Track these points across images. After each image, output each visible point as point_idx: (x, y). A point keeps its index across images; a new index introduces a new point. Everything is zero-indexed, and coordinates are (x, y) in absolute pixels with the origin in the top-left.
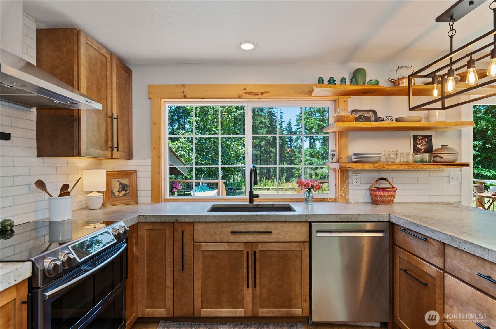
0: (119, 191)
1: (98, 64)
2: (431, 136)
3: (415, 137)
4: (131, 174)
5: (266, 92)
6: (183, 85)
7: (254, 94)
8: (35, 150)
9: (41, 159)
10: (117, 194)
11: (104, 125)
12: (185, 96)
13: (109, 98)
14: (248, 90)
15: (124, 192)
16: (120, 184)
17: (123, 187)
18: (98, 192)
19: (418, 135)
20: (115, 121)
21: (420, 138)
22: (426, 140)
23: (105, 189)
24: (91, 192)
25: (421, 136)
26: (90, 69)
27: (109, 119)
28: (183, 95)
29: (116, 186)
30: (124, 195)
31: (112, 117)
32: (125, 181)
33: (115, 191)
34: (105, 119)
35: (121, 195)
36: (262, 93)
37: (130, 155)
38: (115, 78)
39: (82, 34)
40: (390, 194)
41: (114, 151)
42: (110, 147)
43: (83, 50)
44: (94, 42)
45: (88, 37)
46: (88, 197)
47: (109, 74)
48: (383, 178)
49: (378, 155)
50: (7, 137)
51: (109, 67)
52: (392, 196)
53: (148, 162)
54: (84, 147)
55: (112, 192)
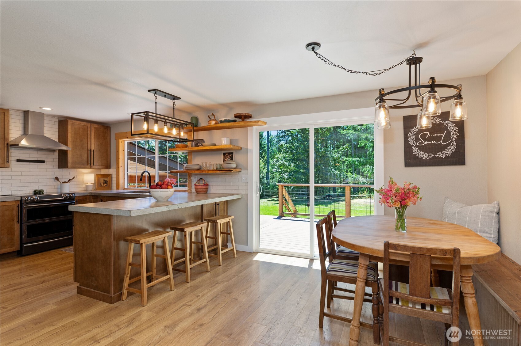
0: (103, 184)
1: (82, 130)
2: (233, 153)
3: (224, 154)
4: (109, 176)
6: (127, 132)
8: (58, 166)
9: (61, 170)
10: (102, 185)
11: (86, 155)
12: (127, 138)
13: (89, 143)
15: (105, 184)
16: (104, 180)
17: (106, 182)
18: (91, 183)
19: (226, 153)
20: (92, 153)
21: (227, 154)
22: (230, 155)
23: (94, 182)
24: (88, 183)
25: (227, 153)
27: (89, 152)
28: (127, 137)
29: (102, 181)
30: (106, 186)
31: (91, 151)
32: (106, 179)
33: (102, 183)
34: (86, 152)
35: (104, 185)
37: (108, 167)
38: (93, 134)
39: (69, 121)
40: (203, 187)
41: (92, 165)
42: (89, 164)
43: (70, 127)
44: (77, 122)
45: (73, 121)
46: (86, 186)
47: (89, 132)
48: (201, 179)
49: (198, 165)
50: (43, 162)
51: (89, 129)
52: (204, 189)
53: (115, 170)
54: (70, 165)
55: (100, 184)
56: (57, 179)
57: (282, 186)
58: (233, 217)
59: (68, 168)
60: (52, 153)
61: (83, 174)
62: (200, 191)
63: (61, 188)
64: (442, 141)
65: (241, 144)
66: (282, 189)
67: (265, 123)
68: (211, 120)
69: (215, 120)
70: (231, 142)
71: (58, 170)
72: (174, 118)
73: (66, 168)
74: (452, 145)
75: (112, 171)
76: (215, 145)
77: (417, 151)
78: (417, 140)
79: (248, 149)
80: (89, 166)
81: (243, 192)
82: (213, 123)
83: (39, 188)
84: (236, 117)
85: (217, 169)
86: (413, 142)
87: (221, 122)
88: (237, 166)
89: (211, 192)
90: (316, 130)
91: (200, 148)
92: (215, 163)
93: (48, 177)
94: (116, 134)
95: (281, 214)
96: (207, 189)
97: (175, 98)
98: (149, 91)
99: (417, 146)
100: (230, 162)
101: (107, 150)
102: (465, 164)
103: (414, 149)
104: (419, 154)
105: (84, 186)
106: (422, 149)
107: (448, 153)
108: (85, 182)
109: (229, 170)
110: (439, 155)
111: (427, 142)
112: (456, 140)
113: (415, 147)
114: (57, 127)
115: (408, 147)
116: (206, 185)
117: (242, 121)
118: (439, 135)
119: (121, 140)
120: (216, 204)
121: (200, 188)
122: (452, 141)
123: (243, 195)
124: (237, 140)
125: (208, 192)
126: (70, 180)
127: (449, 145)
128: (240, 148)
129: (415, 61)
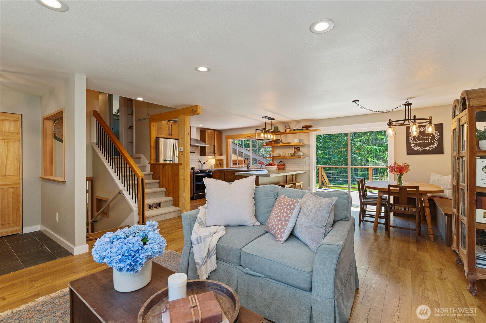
1: (211, 135)
2: (300, 147)
3: (295, 148)
4: (222, 160)
5: (252, 136)
6: (232, 135)
7: (249, 136)
8: (199, 155)
9: (201, 156)
11: (213, 148)
13: (214, 142)
14: (248, 135)
15: (220, 165)
17: (220, 163)
18: (213, 164)
20: (215, 147)
21: (296, 148)
22: (298, 149)
23: (215, 164)
26: (208, 137)
29: (218, 163)
32: (220, 162)
33: (218, 164)
34: (213, 147)
36: (251, 136)
37: (221, 155)
38: (215, 137)
39: (206, 130)
40: (283, 166)
41: (215, 154)
42: (214, 153)
43: (206, 133)
44: (209, 130)
45: (208, 130)
46: (211, 165)
47: (214, 136)
48: (281, 162)
49: (279, 154)
50: (194, 152)
51: (214, 134)
52: (283, 167)
53: (226, 157)
54: (207, 154)
55: (217, 165)
56: (200, 161)
57: (321, 167)
58: (302, 183)
59: (206, 155)
60: (198, 148)
61: (209, 159)
62: (280, 169)
63: (202, 167)
64: (429, 141)
65: (305, 142)
66: (321, 169)
67: (321, 130)
68: (287, 129)
69: (289, 129)
70: (300, 140)
71: (199, 157)
72: (272, 130)
73: (205, 156)
74: (436, 143)
75: (224, 157)
76: (290, 143)
77: (414, 146)
78: (414, 140)
79: (309, 145)
80: (214, 155)
81: (307, 169)
82: (288, 130)
83: (193, 167)
84: (303, 127)
85: (291, 156)
86: (412, 141)
87: (294, 130)
88: (303, 154)
89: (286, 169)
90: (352, 134)
91: (281, 144)
92: (290, 153)
93: (197, 160)
94: (226, 136)
95: (321, 186)
96: (284, 167)
97: (272, 119)
98: (262, 117)
99: (414, 143)
100: (299, 152)
101: (221, 145)
102: (443, 153)
103: (413, 145)
104: (415, 148)
105: (210, 165)
106: (417, 145)
107: (433, 147)
108: (210, 163)
109: (300, 157)
110: (428, 148)
111: (420, 141)
112: (438, 140)
113: (413, 144)
114: (199, 134)
115: (408, 144)
116: (284, 165)
117: (306, 130)
118: (427, 137)
119: (229, 140)
120: (292, 175)
121: (281, 167)
122: (436, 141)
123: (307, 171)
124: (302, 140)
125: (285, 169)
126: (205, 162)
127: (434, 143)
128: (305, 144)
129: (408, 105)
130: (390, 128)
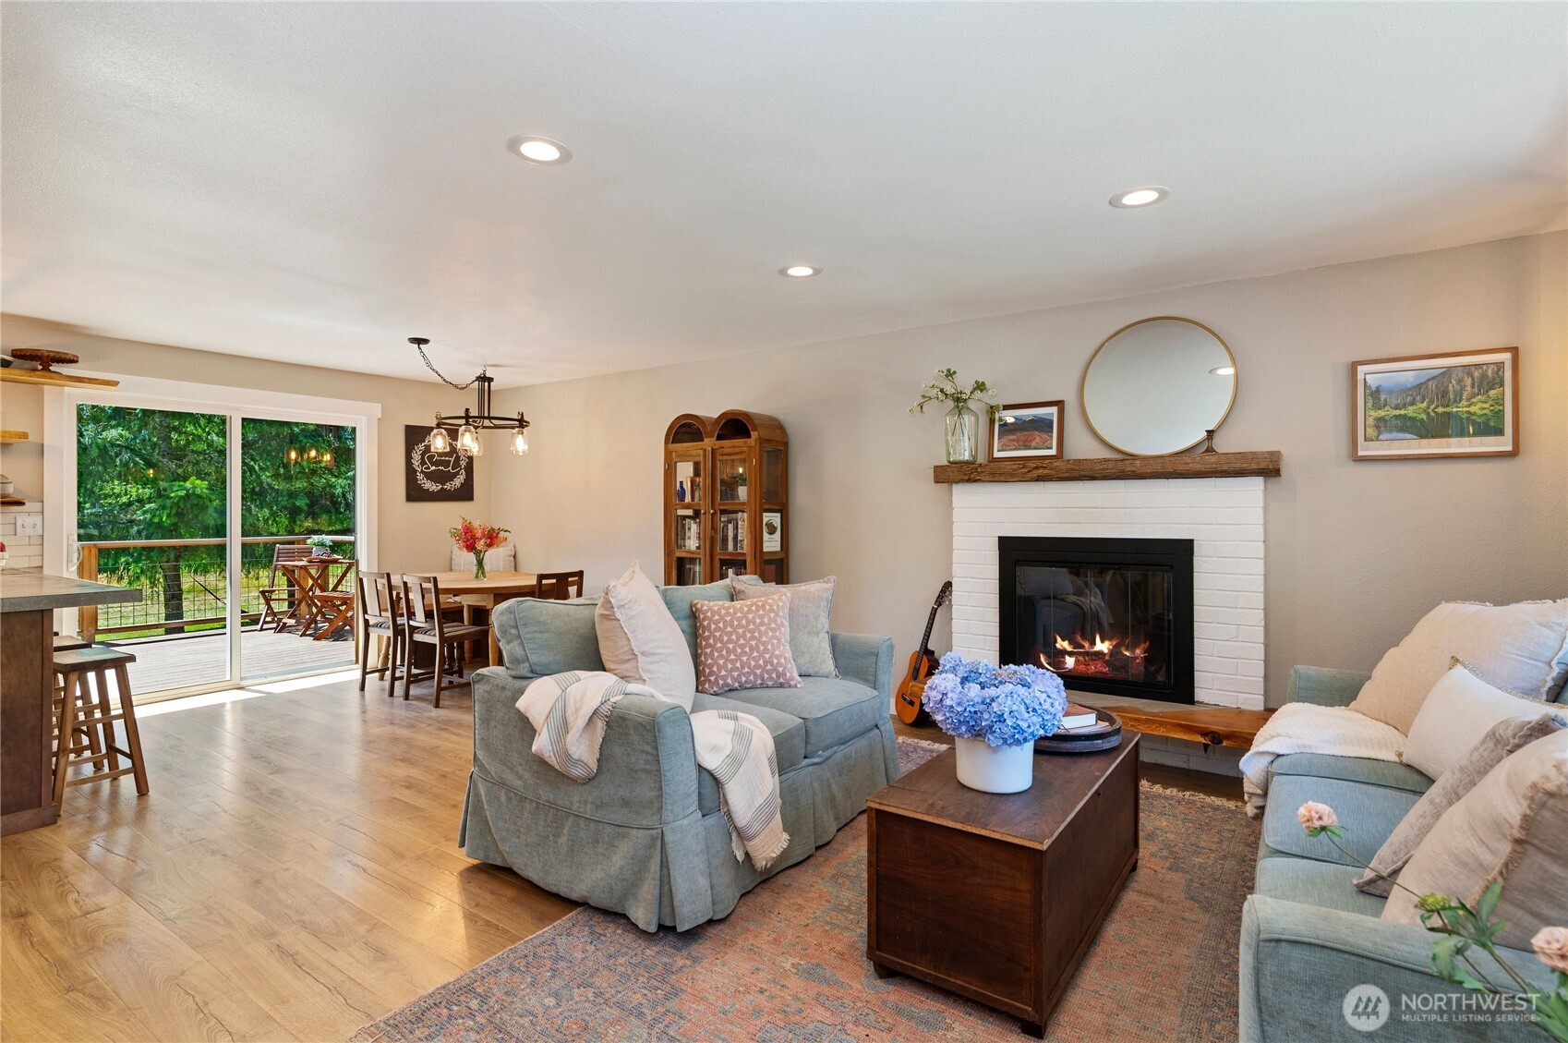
64: (450, 468)
74: (461, 475)
77: (423, 478)
78: (423, 463)
79: (42, 444)
84: (18, 353)
86: (418, 466)
90: (246, 422)
99: (422, 472)
102: (473, 501)
103: (420, 476)
104: (425, 484)
106: (429, 476)
107: (457, 484)
110: (448, 486)
111: (433, 468)
112: (465, 468)
113: (419, 473)
115: (410, 472)
117: (34, 369)
118: (447, 459)
122: (461, 469)
127: (457, 473)
129: (484, 379)
130: (468, 433)
